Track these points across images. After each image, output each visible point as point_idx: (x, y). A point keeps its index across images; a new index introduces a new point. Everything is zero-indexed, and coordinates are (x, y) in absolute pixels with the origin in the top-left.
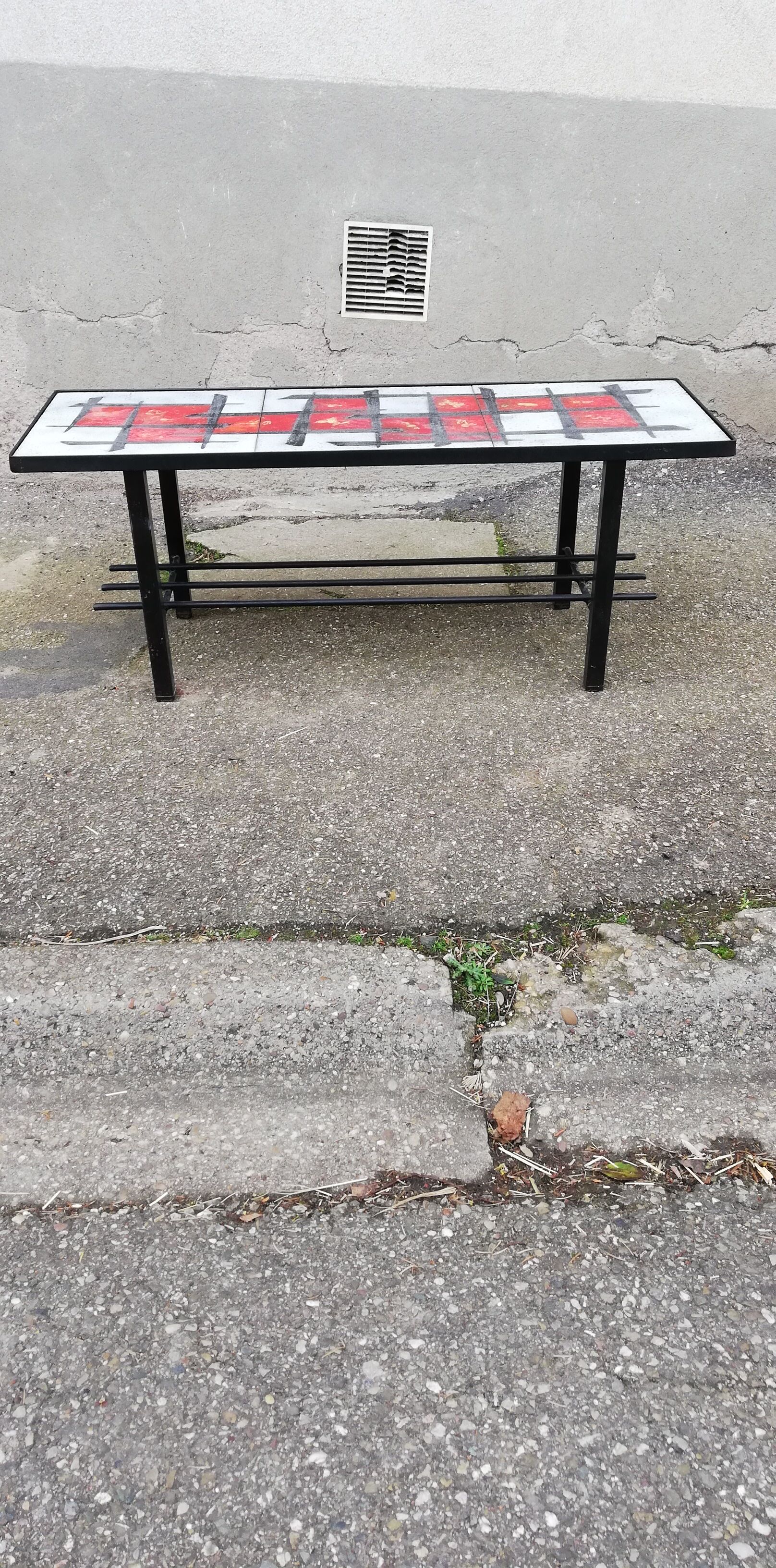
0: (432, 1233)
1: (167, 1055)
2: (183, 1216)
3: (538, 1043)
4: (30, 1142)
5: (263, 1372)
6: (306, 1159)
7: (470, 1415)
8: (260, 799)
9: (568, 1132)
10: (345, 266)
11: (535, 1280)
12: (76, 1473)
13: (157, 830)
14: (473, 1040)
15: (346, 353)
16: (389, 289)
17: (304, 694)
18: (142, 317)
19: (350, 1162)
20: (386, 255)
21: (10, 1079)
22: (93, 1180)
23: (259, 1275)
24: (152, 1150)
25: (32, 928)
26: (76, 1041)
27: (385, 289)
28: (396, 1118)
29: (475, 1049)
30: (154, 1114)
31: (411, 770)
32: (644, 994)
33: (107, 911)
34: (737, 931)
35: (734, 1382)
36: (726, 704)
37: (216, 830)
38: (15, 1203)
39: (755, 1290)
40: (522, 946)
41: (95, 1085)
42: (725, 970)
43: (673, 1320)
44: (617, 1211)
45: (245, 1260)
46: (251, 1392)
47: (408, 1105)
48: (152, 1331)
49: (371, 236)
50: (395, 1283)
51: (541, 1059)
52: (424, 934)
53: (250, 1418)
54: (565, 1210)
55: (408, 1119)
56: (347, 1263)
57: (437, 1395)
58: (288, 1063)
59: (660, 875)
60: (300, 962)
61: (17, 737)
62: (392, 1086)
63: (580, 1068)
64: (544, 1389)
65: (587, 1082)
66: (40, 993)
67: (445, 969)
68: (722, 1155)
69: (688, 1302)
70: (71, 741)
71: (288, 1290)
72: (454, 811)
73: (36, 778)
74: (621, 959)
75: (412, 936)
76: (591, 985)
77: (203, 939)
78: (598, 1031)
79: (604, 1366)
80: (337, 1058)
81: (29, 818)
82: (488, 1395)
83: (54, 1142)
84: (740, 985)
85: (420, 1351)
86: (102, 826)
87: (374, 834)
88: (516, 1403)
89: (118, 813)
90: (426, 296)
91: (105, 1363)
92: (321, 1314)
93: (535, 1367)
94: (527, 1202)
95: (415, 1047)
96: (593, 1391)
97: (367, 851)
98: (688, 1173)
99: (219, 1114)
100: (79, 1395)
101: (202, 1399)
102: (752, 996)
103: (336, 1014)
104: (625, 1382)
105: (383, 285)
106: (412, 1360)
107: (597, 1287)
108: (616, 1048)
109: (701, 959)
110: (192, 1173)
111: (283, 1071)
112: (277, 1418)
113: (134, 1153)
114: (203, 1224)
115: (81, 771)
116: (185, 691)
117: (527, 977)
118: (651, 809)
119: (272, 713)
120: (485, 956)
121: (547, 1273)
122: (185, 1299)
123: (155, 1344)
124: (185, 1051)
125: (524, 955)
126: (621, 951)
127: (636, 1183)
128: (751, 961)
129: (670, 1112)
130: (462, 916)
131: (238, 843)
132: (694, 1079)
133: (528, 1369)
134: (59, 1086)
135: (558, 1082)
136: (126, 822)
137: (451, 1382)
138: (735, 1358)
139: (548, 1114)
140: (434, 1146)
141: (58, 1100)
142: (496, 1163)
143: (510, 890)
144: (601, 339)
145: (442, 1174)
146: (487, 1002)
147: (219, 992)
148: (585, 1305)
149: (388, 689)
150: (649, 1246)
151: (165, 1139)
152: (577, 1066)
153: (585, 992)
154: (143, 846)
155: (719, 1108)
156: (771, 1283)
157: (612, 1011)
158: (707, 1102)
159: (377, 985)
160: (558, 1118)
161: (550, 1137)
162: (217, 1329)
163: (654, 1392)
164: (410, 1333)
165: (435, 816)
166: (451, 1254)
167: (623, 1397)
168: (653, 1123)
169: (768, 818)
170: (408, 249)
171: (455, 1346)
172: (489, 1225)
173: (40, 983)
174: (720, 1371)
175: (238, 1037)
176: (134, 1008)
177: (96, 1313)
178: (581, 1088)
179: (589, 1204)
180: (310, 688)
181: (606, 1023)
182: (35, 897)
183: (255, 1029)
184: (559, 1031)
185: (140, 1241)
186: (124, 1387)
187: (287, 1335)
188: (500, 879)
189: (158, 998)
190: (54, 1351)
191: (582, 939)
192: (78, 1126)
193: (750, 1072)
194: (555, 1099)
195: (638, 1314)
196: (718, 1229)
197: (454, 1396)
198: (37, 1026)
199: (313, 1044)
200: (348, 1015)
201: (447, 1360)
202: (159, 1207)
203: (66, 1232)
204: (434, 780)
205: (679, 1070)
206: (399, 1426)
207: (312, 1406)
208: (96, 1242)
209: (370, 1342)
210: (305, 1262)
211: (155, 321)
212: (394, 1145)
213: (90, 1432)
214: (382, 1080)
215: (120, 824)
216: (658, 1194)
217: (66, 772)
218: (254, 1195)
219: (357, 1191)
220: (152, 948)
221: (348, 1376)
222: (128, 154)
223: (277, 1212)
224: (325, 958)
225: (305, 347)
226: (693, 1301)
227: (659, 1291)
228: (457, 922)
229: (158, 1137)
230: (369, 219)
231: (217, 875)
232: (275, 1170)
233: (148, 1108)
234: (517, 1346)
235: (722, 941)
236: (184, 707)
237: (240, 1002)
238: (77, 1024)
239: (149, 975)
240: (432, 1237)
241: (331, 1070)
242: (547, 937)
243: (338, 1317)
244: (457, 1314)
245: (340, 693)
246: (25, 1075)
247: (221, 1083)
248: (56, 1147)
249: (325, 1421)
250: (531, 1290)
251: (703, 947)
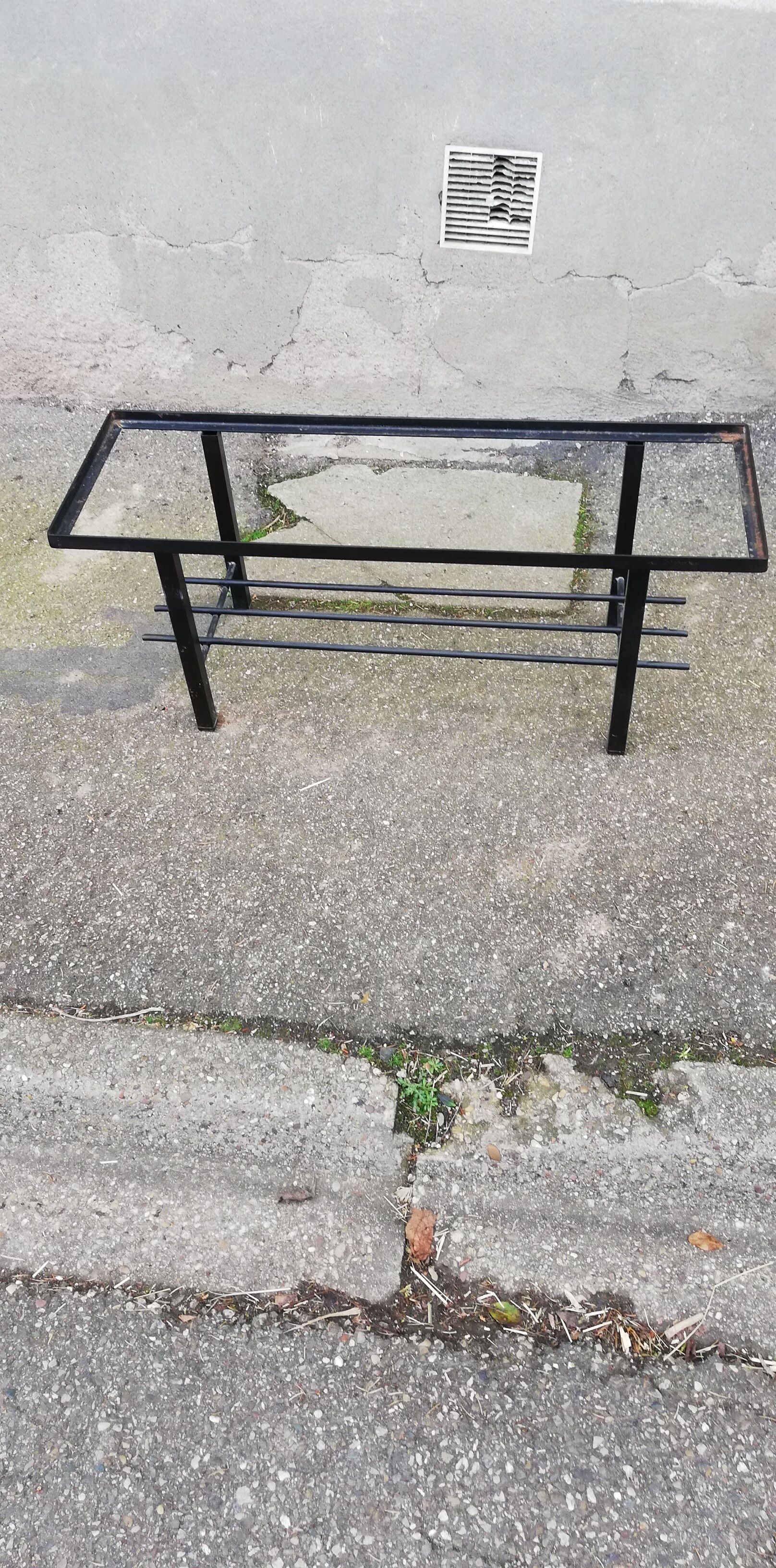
0: (326, 1360)
1: (150, 1137)
2: (136, 1306)
3: (465, 1170)
4: (34, 1204)
5: (162, 1482)
6: (247, 1259)
7: (306, 1553)
8: (272, 867)
9: (471, 1264)
10: (445, 194)
11: (394, 1428)
12: (9, 1553)
13: (173, 895)
14: (410, 1158)
15: (444, 285)
16: (492, 218)
17: (335, 733)
18: (232, 244)
19: (281, 1267)
20: (490, 182)
21: (26, 1139)
22: (75, 1254)
23: (180, 1382)
24: (125, 1230)
25: (54, 997)
26: (77, 1117)
27: (488, 218)
28: (330, 1224)
29: (410, 1166)
30: (135, 1190)
31: (414, 844)
32: (564, 1143)
33: (117, 986)
34: (668, 1083)
35: (519, 1563)
36: (742, 789)
37: (225, 901)
38: (12, 1267)
39: (570, 1471)
40: (472, 1065)
41: (92, 1152)
42: (641, 1130)
43: (492, 1491)
44: (486, 1360)
45: (172, 1364)
46: (149, 1500)
47: (345, 1209)
48: (88, 1426)
49: (473, 162)
50: (282, 1407)
51: (466, 1183)
52: (385, 1045)
53: (142, 1525)
54: (442, 1353)
55: (340, 1226)
56: (251, 1380)
57: (285, 1530)
58: (250, 1156)
59: (616, 1005)
60: (269, 1066)
61: (69, 765)
62: (336, 1187)
63: (499, 1196)
64: (369, 1540)
65: (503, 1210)
66: (49, 1074)
67: (395, 1088)
68: (597, 1310)
69: (512, 1474)
70: (116, 775)
71: (198, 1403)
72: (442, 903)
73: (79, 819)
74: (555, 1098)
75: (374, 1046)
76: (523, 1121)
77: (194, 1026)
78: (519, 1169)
79: (422, 1527)
80: (291, 1157)
81: (68, 869)
82: (324, 1539)
83: (53, 1207)
84: (652, 1149)
85: (284, 1483)
86: (127, 885)
87: (364, 921)
88: (343, 1550)
89: (143, 871)
90: (532, 227)
91: (48, 1452)
92: (218, 1431)
93: (368, 1517)
94: (413, 1338)
95: (358, 1157)
96: (406, 1551)
97: (353, 943)
98: (561, 1324)
99: (187, 1198)
100: (24, 1479)
101: (111, 1501)
102: (662, 1160)
103: (291, 1124)
104: (434, 1547)
105: (487, 214)
106: (276, 1491)
107: (441, 1444)
108: (533, 1184)
109: (625, 1112)
110: (153, 1260)
111: (245, 1162)
112: (162, 1529)
113: (112, 1230)
114: (150, 1318)
115: (119, 815)
116: (227, 719)
117: (467, 1101)
118: (629, 921)
119: (301, 756)
120: (436, 1074)
121: (406, 1422)
122: (118, 1399)
123: (87, 1440)
124: (165, 1136)
125: (472, 1076)
126: (557, 1088)
127: (512, 1330)
128: (669, 1123)
129: (564, 1257)
130: (424, 1028)
131: (241, 919)
132: (598, 1221)
133: (362, 1518)
134: (64, 1149)
135: (478, 1207)
136: (149, 883)
137: (300, 1519)
138: (528, 1539)
139: (459, 1241)
140: (355, 1260)
141: (62, 1162)
142: (403, 1285)
143: (472, 1003)
144: (725, 278)
145: (352, 1290)
146: (427, 1123)
147: (194, 1093)
148: (426, 1461)
149: (416, 735)
150: (498, 1407)
151: (138, 1219)
152: (496, 1193)
153: (515, 1128)
154: (158, 913)
155: (608, 1260)
156: (585, 1467)
157: (532, 1155)
158: (600, 1251)
159: (330, 1102)
160: (466, 1246)
161: (455, 1265)
162: (137, 1432)
163: (453, 1561)
164: (282, 1465)
165: (423, 906)
166: (335, 1386)
167: (427, 1561)
168: (546, 1267)
169: (738, 950)
170: (514, 176)
171: (312, 1484)
172: (375, 1360)
173: (50, 1063)
174: (512, 1551)
175: (209, 1131)
176: (124, 1098)
177: (50, 1401)
178: (496, 1216)
179: (464, 1349)
180: (342, 725)
181: (526, 1164)
182: (60, 961)
183: (222, 1127)
184: (484, 1163)
185: (98, 1328)
186: (57, 1478)
187: (188, 1449)
188: (467, 990)
189: (144, 1091)
190: (13, 1433)
191: (527, 1066)
192: (74, 1193)
193: (649, 1222)
194: (469, 1225)
195: (465, 1479)
196: (562, 1398)
197: (299, 1534)
198: (46, 1102)
199: (272, 1145)
200: (302, 1126)
201: (301, 1499)
202: (118, 1293)
203: (43, 1310)
204: (433, 860)
205: (587, 1210)
206: (250, 1554)
207: (190, 1522)
208: (64, 1324)
209: (249, 1468)
210: (219, 1375)
211: (246, 248)
212: (321, 1255)
213: (26, 1516)
214: (328, 1181)
215: (143, 884)
216: (525, 1349)
217: (106, 815)
218: (197, 1291)
219: (279, 1300)
220: (149, 1032)
221: (224, 1498)
222: (214, 73)
223: (210, 1315)
224: (292, 1064)
225: (401, 278)
226: (514, 1474)
227: (490, 1458)
228: (418, 1034)
229: (133, 1216)
230: (472, 144)
231: (216, 956)
232: (219, 1267)
233: (131, 1181)
234: (361, 1492)
235: (650, 1093)
236: (222, 739)
237: (211, 1104)
238: (78, 1105)
239: (141, 1065)
240: (325, 1364)
241: (285, 1167)
242: (497, 1058)
243: (231, 1435)
244: (323, 1451)
245: (368, 734)
246: (37, 1137)
247: (194, 1165)
248: (52, 1214)
249: (197, 1538)
250: (388, 1437)
251: (632, 1097)
